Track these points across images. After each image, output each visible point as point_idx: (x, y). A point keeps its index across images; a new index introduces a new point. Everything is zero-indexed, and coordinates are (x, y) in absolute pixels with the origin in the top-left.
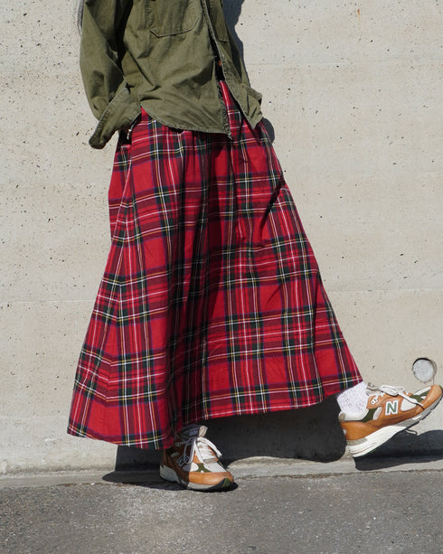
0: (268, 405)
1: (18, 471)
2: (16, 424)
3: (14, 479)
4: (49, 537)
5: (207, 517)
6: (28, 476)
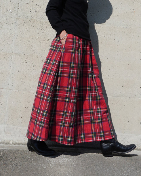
0: (104, 138)
1: (16, 144)
2: (17, 129)
3: (15, 146)
4: (25, 167)
5: (75, 165)
6: (19, 146)
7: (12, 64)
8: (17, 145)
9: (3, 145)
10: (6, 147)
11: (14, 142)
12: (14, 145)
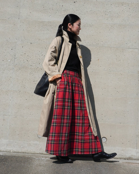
7: (11, 98)
8: (16, 153)
9: (6, 153)
10: (8, 154)
11: (14, 151)
12: (14, 153)
